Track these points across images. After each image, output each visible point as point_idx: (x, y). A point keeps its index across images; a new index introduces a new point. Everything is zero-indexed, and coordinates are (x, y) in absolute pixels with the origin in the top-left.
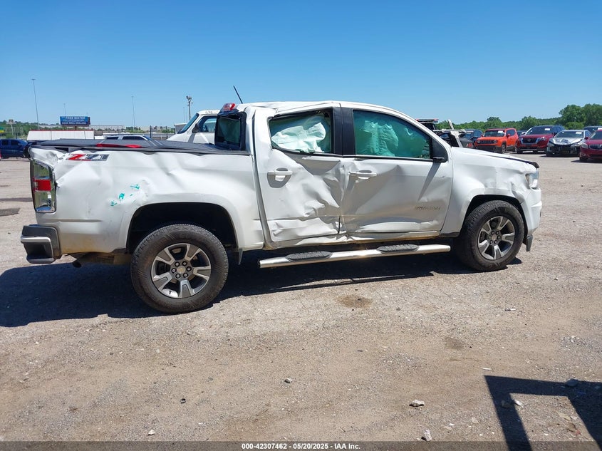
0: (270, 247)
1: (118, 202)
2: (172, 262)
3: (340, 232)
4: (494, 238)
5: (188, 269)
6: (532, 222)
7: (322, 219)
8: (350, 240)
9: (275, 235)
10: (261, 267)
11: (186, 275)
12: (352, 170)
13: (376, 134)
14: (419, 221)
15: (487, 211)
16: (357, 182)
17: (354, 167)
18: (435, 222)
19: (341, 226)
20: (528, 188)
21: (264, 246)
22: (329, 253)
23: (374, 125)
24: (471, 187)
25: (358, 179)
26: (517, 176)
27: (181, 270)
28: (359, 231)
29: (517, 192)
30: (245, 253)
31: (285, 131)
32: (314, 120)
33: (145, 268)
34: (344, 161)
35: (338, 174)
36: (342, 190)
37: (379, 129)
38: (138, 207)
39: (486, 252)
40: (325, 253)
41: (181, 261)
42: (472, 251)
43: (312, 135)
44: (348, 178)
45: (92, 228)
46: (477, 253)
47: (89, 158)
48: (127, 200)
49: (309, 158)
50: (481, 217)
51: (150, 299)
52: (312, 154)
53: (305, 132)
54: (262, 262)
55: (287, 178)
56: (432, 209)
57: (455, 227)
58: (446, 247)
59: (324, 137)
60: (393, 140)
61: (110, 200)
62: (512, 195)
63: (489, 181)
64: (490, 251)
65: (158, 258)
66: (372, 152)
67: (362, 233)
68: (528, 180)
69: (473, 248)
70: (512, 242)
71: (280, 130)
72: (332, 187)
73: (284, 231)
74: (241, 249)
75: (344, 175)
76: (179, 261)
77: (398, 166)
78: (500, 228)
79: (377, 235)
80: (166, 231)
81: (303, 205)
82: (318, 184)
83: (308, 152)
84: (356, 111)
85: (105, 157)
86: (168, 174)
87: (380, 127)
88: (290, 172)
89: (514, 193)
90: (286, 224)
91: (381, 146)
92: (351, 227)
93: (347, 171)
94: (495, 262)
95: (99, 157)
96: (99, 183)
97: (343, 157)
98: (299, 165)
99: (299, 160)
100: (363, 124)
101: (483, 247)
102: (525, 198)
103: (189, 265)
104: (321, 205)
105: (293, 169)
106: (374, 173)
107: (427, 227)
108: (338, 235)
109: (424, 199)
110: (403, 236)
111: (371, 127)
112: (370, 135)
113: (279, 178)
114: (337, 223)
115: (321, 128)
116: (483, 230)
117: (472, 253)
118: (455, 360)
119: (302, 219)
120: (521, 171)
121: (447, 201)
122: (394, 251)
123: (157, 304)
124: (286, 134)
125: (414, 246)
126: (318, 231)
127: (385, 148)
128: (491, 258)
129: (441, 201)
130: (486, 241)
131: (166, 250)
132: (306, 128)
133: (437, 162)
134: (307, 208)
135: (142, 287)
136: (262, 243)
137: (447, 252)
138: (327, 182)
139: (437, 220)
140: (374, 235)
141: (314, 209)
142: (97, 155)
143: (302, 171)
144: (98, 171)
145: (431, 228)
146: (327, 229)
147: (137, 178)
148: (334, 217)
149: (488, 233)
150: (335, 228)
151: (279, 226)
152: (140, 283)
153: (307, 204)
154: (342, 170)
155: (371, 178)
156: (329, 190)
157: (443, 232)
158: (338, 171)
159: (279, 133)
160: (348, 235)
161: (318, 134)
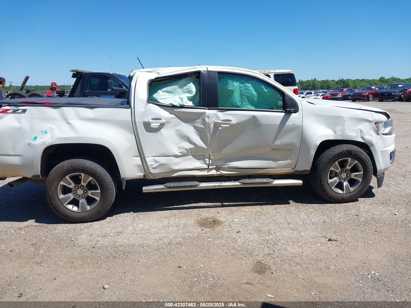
0: (151, 177)
1: (33, 143)
2: (72, 185)
3: (210, 167)
4: (344, 175)
5: (85, 191)
6: (382, 163)
7: (194, 156)
8: (219, 173)
9: (153, 168)
10: (144, 192)
11: (83, 196)
12: (216, 119)
13: (238, 91)
14: (275, 160)
15: (335, 153)
16: (220, 128)
17: (217, 117)
18: (289, 161)
19: (211, 162)
20: (378, 134)
21: (144, 175)
22: (198, 183)
23: (236, 84)
24: (319, 133)
25: (220, 126)
26: (366, 124)
27: (80, 192)
28: (226, 166)
29: (365, 137)
30: (127, 181)
31: (164, 89)
32: (187, 81)
33: (53, 189)
34: (208, 112)
35: (204, 122)
36: (208, 134)
37: (240, 87)
38: (46, 147)
39: (336, 187)
40: (195, 183)
41: (79, 185)
42: (322, 186)
43: (185, 92)
44: (212, 125)
45: (15, 160)
46: (327, 188)
47: (14, 112)
48: (39, 141)
49: (180, 110)
50: (329, 158)
51: (58, 211)
52: (182, 107)
53: (180, 90)
54: (144, 188)
55: (162, 126)
56: (286, 151)
57: (306, 165)
58: (300, 182)
59: (194, 94)
60: (253, 95)
61: (28, 141)
62: (361, 140)
63: (338, 128)
64: (340, 186)
65: (62, 183)
66: (235, 105)
67: (228, 168)
68: (378, 127)
69: (323, 183)
70: (360, 180)
71: (160, 89)
72: (201, 132)
73: (161, 165)
74: (123, 179)
75: (209, 123)
76: (78, 185)
77: (254, 116)
78: (348, 168)
79: (240, 170)
80: (66, 164)
81: (175, 146)
82: (189, 130)
83: (178, 105)
84: (219, 73)
85: (24, 111)
86: (68, 123)
87: (241, 85)
88: (163, 121)
89: (363, 138)
90: (162, 160)
91: (242, 100)
92: (220, 163)
93: (211, 120)
94: (344, 196)
95: (20, 111)
96: (20, 129)
97: (209, 109)
98: (173, 116)
99: (172, 112)
100: (227, 83)
101: (333, 183)
102: (374, 142)
103: (85, 188)
104: (191, 146)
105: (166, 118)
106: (234, 122)
107: (282, 165)
108: (208, 169)
109: (278, 142)
110: (261, 172)
111: (234, 86)
112: (232, 92)
113: (155, 125)
114: (207, 160)
115: (192, 87)
116: (332, 169)
117: (322, 187)
118: (251, 284)
119: (176, 156)
120: (370, 119)
121: (298, 145)
122: (252, 183)
123: (63, 215)
124: (165, 92)
125: (271, 180)
126: (191, 166)
127: (246, 102)
128: (340, 191)
129: (292, 144)
130: (336, 178)
131: (67, 177)
132: (181, 87)
133: (288, 113)
134: (179, 148)
135: (51, 203)
136: (143, 174)
137: (300, 186)
138: (196, 128)
139: (290, 159)
140: (238, 170)
141: (186, 149)
142: (19, 110)
143: (175, 120)
144: (19, 120)
145: (285, 166)
146: (199, 164)
147: (46, 126)
148: (204, 155)
149: (337, 171)
150: (206, 164)
151: (156, 161)
152: (51, 200)
153: (180, 145)
154: (207, 120)
155: (232, 125)
156: (198, 134)
157: (297, 169)
158: (204, 120)
159: (160, 91)
160: (217, 169)
161: (190, 92)
